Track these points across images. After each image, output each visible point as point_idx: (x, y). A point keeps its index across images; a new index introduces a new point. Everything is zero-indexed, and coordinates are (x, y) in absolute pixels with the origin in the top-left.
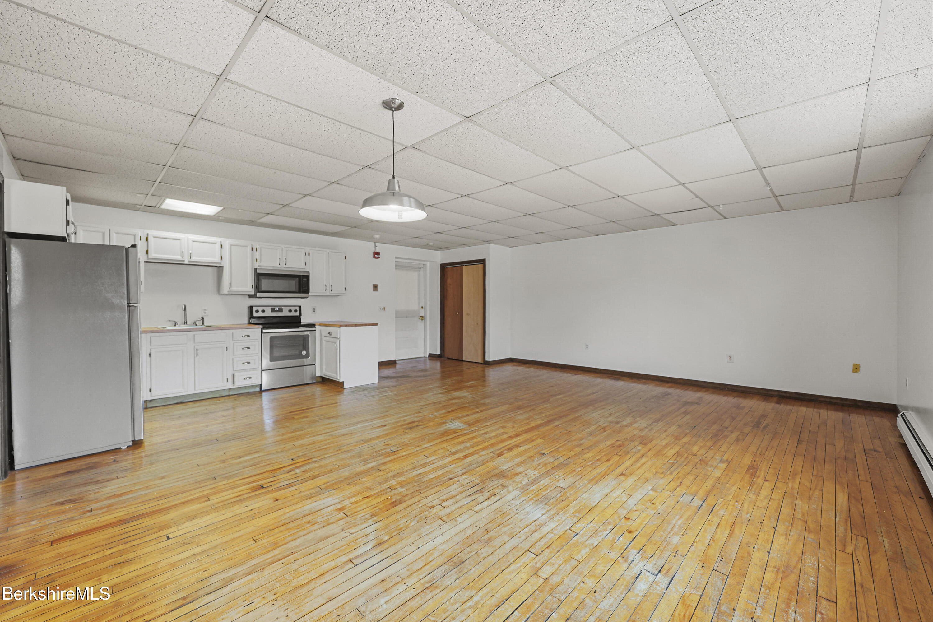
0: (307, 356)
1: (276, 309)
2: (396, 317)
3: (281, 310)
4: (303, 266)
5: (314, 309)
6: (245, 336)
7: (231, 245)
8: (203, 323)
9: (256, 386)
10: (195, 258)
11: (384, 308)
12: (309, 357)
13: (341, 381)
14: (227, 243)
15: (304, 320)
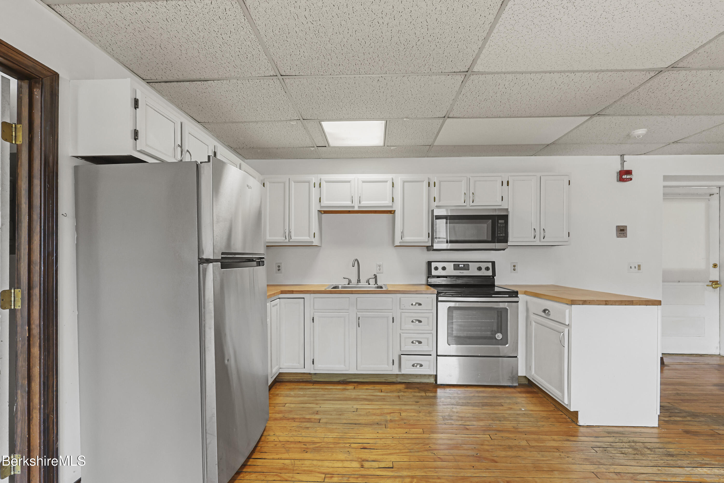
0: (504, 341)
1: (460, 266)
2: (663, 281)
3: (466, 268)
4: (499, 202)
5: (514, 266)
6: (416, 303)
7: (404, 182)
8: (376, 282)
9: (430, 375)
10: (365, 203)
11: (639, 266)
12: (507, 343)
13: (572, 409)
14: (399, 179)
15: (499, 281)
